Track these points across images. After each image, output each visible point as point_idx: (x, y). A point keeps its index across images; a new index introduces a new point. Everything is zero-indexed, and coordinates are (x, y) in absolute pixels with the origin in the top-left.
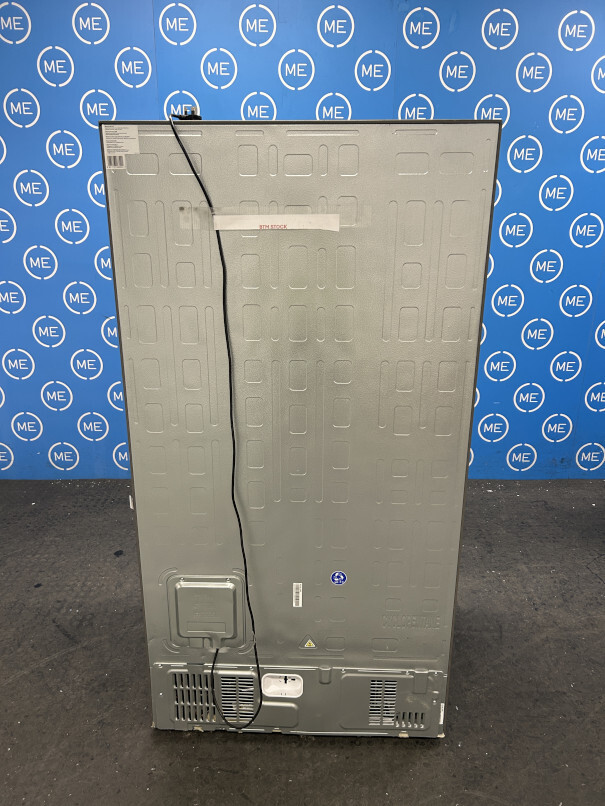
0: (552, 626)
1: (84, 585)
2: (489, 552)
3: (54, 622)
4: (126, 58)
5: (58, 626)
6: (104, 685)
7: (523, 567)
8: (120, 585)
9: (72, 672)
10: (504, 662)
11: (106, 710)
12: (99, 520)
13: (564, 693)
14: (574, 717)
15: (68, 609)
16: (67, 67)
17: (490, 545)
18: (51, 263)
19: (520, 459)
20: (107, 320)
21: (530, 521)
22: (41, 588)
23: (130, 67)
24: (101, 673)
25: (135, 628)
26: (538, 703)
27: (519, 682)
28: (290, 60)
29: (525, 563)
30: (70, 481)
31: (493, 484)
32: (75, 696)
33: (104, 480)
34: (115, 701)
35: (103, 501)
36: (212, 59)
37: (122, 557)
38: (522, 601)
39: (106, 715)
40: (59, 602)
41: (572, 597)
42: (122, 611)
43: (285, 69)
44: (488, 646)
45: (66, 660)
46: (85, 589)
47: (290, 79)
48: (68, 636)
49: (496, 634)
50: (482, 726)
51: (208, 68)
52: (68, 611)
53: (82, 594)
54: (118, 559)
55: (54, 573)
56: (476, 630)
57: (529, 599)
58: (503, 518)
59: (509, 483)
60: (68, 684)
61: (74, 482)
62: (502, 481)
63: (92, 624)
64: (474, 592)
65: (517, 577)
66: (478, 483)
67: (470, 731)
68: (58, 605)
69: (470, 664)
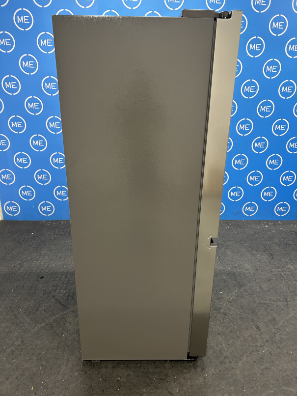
2: (272, 259)
3: (54, 297)
5: (56, 300)
7: (291, 267)
9: (68, 325)
10: (291, 317)
12: (68, 242)
15: (60, 290)
17: (272, 255)
21: (290, 242)
22: (44, 279)
29: (292, 265)
30: (49, 221)
31: (268, 222)
32: (71, 338)
33: (68, 221)
35: (68, 232)
38: (294, 284)
40: (54, 286)
44: (282, 309)
45: (63, 318)
46: (67, 279)
48: (62, 305)
49: (284, 303)
52: (60, 291)
53: (66, 282)
55: (49, 271)
56: (274, 301)
58: (276, 240)
59: (275, 222)
60: (67, 331)
61: (52, 222)
62: (271, 221)
64: (269, 280)
65: (289, 272)
66: (260, 222)
67: (281, 355)
68: (54, 288)
69: (274, 319)
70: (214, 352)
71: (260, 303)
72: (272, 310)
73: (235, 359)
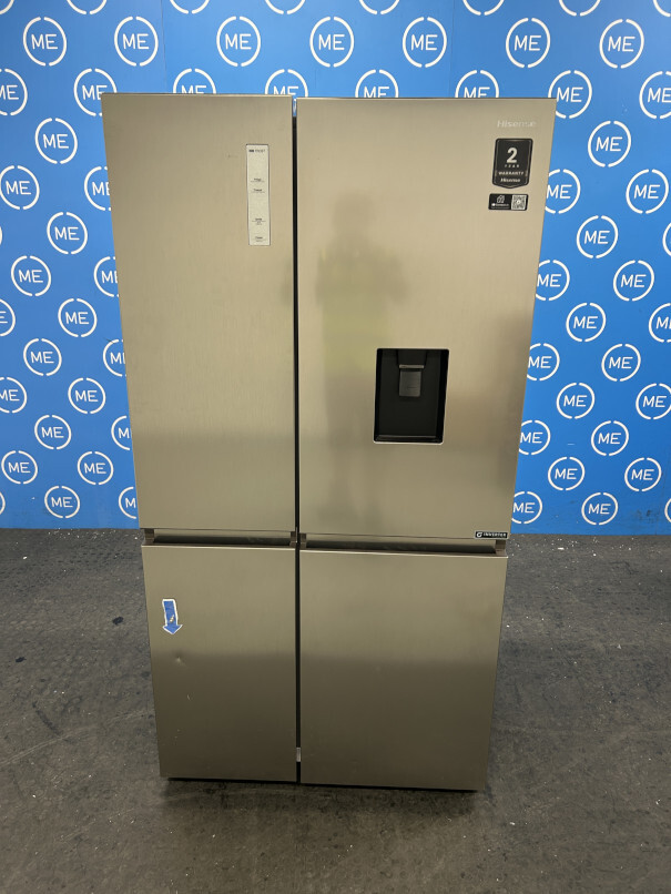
0: (634, 724)
1: (74, 659)
2: (558, 625)
3: (34, 706)
4: (127, 30)
5: (38, 712)
6: (86, 789)
8: (116, 661)
9: (49, 772)
10: (572, 769)
11: (86, 823)
12: (99, 578)
13: (648, 813)
14: (659, 845)
15: (52, 690)
16: (58, 41)
17: (560, 617)
18: (43, 276)
19: (597, 511)
20: (110, 344)
21: (609, 587)
22: (23, 663)
23: (131, 41)
24: (83, 773)
25: (129, 716)
26: (614, 825)
27: (592, 797)
28: (324, 30)
29: (601, 641)
30: (69, 531)
31: (565, 540)
32: (49, 804)
33: (109, 530)
34: (97, 810)
35: (105, 555)
36: (231, 30)
37: (121, 626)
38: (597, 690)
39: (85, 829)
40: (43, 681)
41: (658, 685)
42: (116, 694)
43: (319, 41)
44: (555, 748)
45: (44, 756)
46: (75, 664)
47: (324, 54)
48: (49, 724)
49: (564, 733)
50: (544, 855)
51: (225, 41)
52: (52, 693)
53: (70, 671)
54: (116, 628)
55: (40, 644)
56: (539, 728)
57: (606, 688)
58: (576, 582)
59: (584, 540)
60: (43, 787)
61: (75, 532)
62: (575, 537)
63: (78, 710)
64: (538, 677)
65: (592, 658)
66: (547, 539)
67: (529, 861)
68: (41, 685)
69: (531, 771)
70: (371, 849)
71: (507, 732)
72: (530, 750)
73: (417, 867)
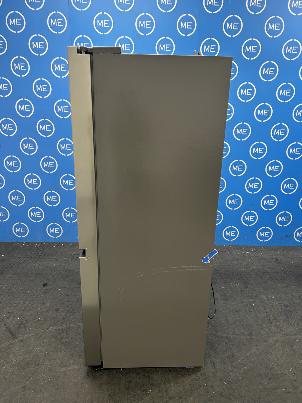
0: (280, 333)
1: (24, 303)
2: (245, 288)
3: (5, 325)
4: (53, 17)
5: (7, 328)
6: (28, 364)
7: (264, 297)
8: (44, 304)
9: (11, 356)
10: (252, 354)
11: (28, 380)
12: (37, 265)
13: (286, 375)
14: (291, 390)
15: (14, 317)
16: (22, 22)
17: (246, 284)
18: (14, 127)
19: (263, 235)
20: (44, 158)
21: (269, 270)
22: (1, 305)
23: (55, 23)
24: (27, 357)
25: (49, 330)
26: (271, 381)
27: (260, 368)
28: (142, 19)
29: (265, 295)
30: (23, 243)
31: (249, 248)
32: (11, 371)
33: (42, 243)
34: (33, 374)
35: (40, 255)
36: (100, 18)
37: (47, 287)
38: (263, 317)
39: (28, 383)
40: (9, 313)
41: (291, 315)
42: (43, 319)
43: (139, 24)
45: (9, 348)
46: (25, 305)
47: (142, 30)
48: (12, 334)
49: (248, 338)
50: (239, 394)
51: (97, 23)
52: (13, 319)
53: (22, 309)
54: (44, 288)
55: (9, 296)
56: (237, 335)
57: (267, 316)
58: (254, 268)
59: (257, 248)
60: (8, 363)
61: (26, 244)
62: (253, 247)
63: (26, 327)
64: (237, 312)
65: (261, 303)
66: (241, 248)
67: (232, 397)
68: (9, 315)
69: (233, 355)
70: (160, 392)
71: (222, 337)
72: (233, 345)
73: (180, 401)
